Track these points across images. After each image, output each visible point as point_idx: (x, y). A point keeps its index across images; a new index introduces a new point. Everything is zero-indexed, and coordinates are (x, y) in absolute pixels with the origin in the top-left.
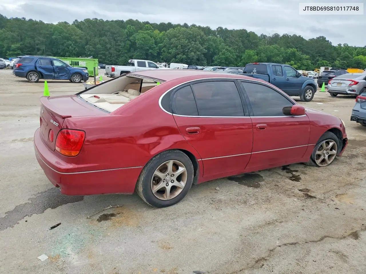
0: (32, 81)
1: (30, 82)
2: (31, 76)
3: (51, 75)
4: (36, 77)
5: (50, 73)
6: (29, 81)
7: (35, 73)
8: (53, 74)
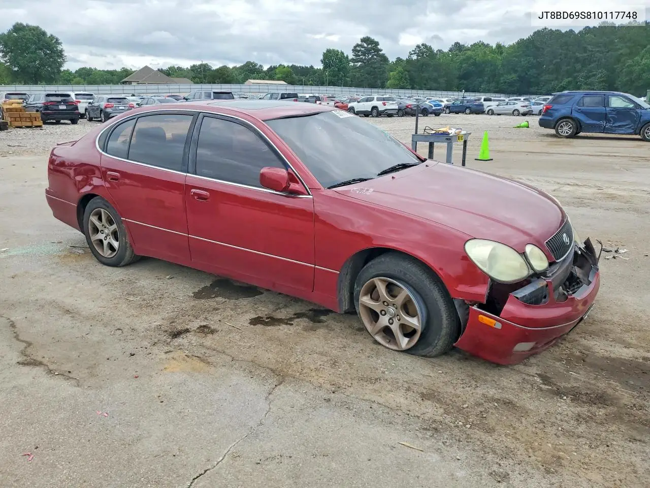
0: (561, 135)
1: (559, 138)
2: (562, 127)
3: (599, 126)
4: (570, 128)
5: (596, 120)
6: (558, 135)
7: (570, 121)
8: (603, 123)
